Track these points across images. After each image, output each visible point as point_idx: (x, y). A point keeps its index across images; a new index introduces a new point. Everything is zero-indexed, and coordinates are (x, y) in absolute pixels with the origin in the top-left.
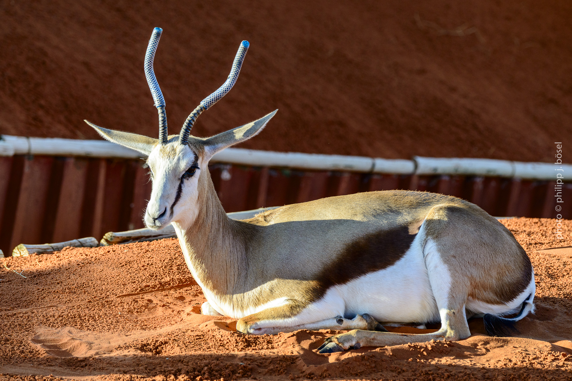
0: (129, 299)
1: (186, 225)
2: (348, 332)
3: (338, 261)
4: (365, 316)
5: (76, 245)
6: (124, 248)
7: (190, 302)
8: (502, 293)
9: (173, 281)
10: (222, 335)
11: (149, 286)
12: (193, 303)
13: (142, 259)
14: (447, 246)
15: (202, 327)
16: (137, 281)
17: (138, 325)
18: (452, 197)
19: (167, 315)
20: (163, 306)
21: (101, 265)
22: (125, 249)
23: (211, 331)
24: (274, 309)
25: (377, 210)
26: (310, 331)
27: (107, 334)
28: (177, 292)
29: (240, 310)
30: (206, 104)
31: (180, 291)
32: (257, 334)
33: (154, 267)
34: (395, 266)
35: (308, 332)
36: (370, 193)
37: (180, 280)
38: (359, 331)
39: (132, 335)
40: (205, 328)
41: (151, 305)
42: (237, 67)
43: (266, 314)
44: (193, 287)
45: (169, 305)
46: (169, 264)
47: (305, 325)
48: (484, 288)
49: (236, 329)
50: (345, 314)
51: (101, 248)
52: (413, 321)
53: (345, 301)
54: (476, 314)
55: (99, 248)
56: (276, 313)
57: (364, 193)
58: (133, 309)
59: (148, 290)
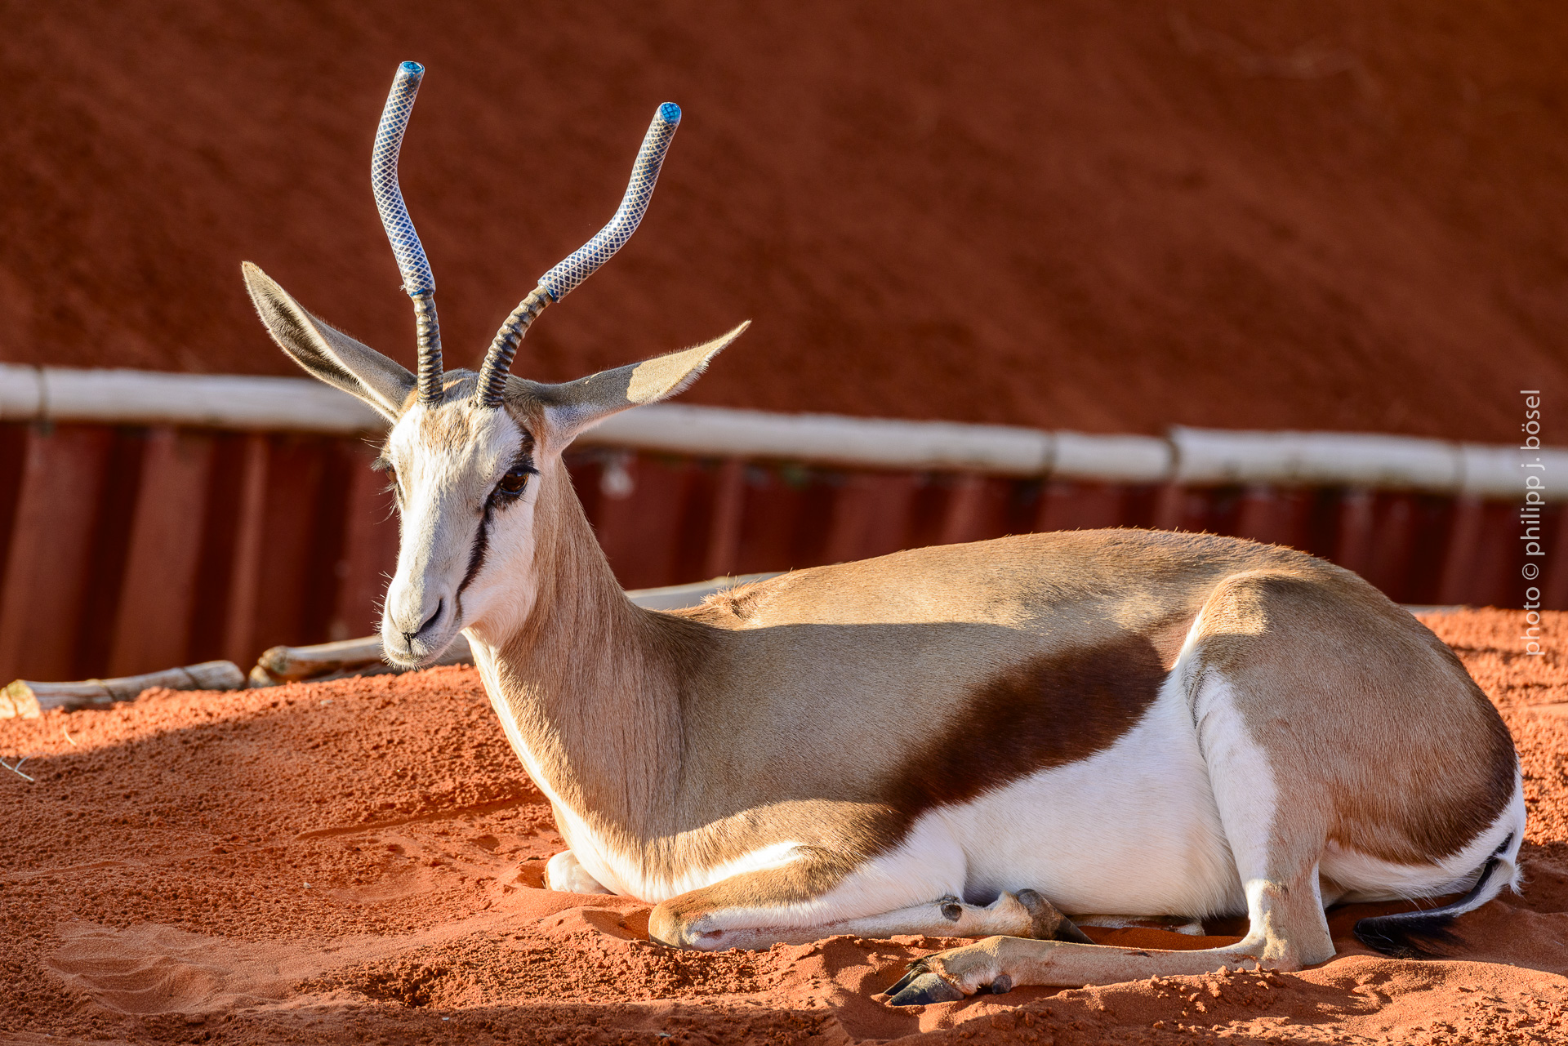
0: (335, 845)
1: (501, 633)
2: (975, 942)
3: (947, 734)
4: (1026, 897)
5: (181, 683)
6: (320, 693)
7: (513, 852)
8: (1427, 831)
9: (462, 791)
10: (605, 951)
11: (392, 806)
12: (523, 857)
13: (374, 727)
14: (1264, 693)
15: (548, 926)
16: (357, 790)
17: (360, 919)
18: (1282, 549)
19: (445, 891)
20: (434, 864)
21: (253, 744)
22: (323, 697)
23: (573, 937)
24: (760, 876)
25: (1064, 589)
26: (865, 939)
27: (270, 947)
28: (475, 823)
29: (662, 876)
30: (556, 287)
31: (484, 822)
32: (708, 947)
33: (408, 751)
34: (1114, 750)
35: (857, 942)
36: (1041, 535)
37: (484, 789)
38: (1008, 940)
39: (344, 950)
40: (556, 930)
41: (398, 862)
42: (646, 178)
43: (735, 889)
44: (520, 809)
45: (451, 860)
46: (451, 741)
47: (850, 922)
48: (1376, 816)
49: (648, 935)
50: (966, 890)
51: (251, 693)
52: (1167, 912)
53: (966, 855)
54: (1351, 892)
55: (246, 692)
56: (765, 887)
57: (1023, 536)
58: (345, 871)
59: (391, 817)
